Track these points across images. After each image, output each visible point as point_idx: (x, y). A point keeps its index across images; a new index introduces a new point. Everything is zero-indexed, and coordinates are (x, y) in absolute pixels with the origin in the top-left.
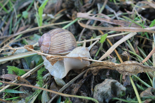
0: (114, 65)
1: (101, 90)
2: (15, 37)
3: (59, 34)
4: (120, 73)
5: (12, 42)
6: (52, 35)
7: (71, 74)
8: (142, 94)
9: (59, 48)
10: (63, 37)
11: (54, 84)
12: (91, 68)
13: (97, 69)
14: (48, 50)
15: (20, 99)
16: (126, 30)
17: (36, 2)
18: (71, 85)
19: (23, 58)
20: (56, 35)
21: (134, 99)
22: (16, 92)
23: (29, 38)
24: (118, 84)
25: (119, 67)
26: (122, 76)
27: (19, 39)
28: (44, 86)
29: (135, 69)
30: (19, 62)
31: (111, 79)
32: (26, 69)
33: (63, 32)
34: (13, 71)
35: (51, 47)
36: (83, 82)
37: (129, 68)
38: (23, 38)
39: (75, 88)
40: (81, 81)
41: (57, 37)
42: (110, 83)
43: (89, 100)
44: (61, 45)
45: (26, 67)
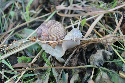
0: (100, 39)
1: (97, 58)
2: (9, 33)
3: (53, 25)
4: (104, 44)
5: (8, 38)
6: (48, 27)
7: (67, 53)
8: (123, 55)
9: (57, 36)
10: (58, 27)
11: (57, 63)
12: (82, 45)
13: (87, 45)
14: (47, 39)
15: (36, 79)
16: (97, 13)
17: (17, 2)
18: (70, 60)
19: (26, 49)
20: (52, 27)
21: (119, 59)
22: (32, 75)
23: (21, 32)
24: (107, 52)
25: (103, 40)
26: (106, 46)
27: (12, 34)
28: (52, 65)
29: (113, 39)
30: (23, 52)
31: (100, 50)
32: (30, 56)
33: (56, 24)
34: (22, 60)
35: (50, 36)
36: (78, 56)
37: (110, 40)
38: (16, 33)
39: (73, 62)
40: (76, 55)
41: (53, 28)
42: (102, 52)
43: (88, 67)
44: (58, 33)
45: (30, 55)
